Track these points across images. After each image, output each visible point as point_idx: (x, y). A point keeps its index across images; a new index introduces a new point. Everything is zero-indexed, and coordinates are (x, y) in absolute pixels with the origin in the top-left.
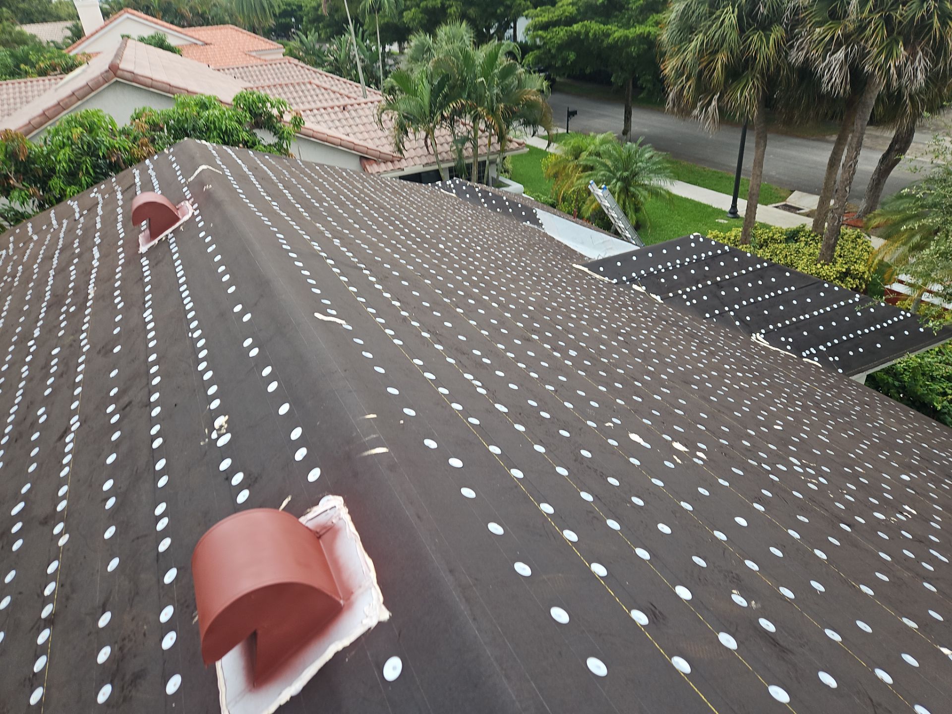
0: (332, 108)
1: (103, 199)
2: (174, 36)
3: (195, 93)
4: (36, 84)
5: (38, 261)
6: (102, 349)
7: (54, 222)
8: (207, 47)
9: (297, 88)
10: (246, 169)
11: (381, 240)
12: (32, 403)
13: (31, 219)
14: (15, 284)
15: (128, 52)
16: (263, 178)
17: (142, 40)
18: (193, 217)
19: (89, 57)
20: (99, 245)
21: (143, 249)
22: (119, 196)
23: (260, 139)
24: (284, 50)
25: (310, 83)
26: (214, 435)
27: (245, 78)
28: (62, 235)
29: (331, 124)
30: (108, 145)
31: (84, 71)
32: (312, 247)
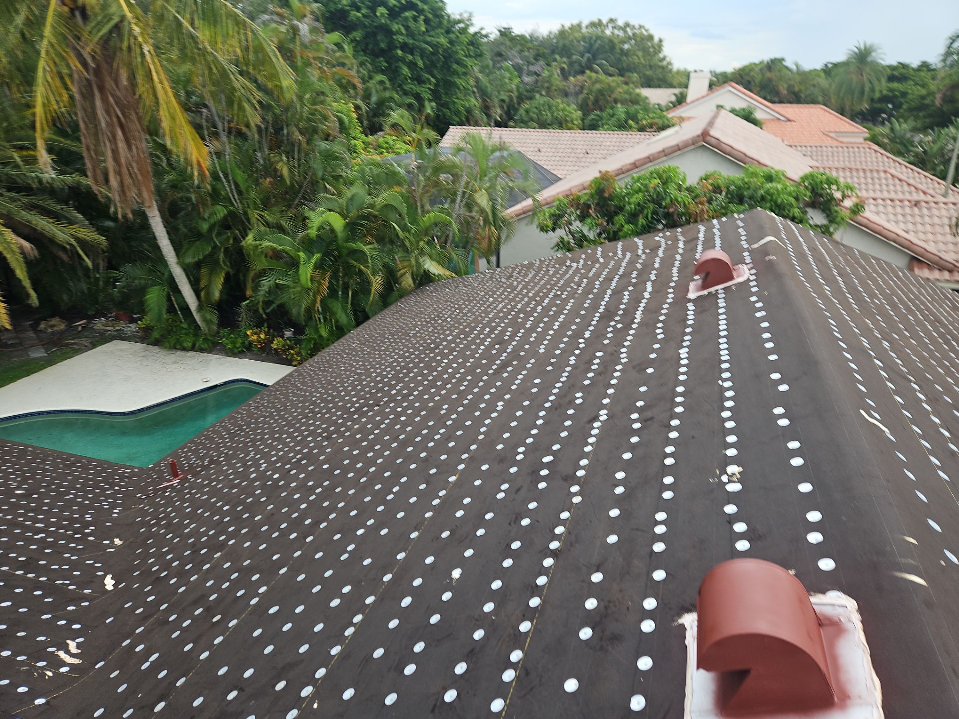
0: (901, 201)
1: (666, 244)
2: (762, 110)
3: (766, 166)
4: (634, 137)
5: (601, 279)
6: (638, 366)
7: (620, 252)
8: (789, 123)
9: (868, 174)
10: (806, 248)
11: (933, 357)
12: (573, 386)
13: (603, 245)
14: (579, 292)
15: (719, 122)
16: (819, 260)
17: (733, 111)
18: (749, 280)
19: (682, 119)
20: (653, 281)
21: (692, 295)
22: (681, 245)
23: (809, 217)
24: (867, 135)
25: (885, 172)
26: (725, 478)
27: (814, 158)
28: (624, 264)
29: (892, 217)
30: (673, 197)
31: (677, 132)
32: (860, 341)
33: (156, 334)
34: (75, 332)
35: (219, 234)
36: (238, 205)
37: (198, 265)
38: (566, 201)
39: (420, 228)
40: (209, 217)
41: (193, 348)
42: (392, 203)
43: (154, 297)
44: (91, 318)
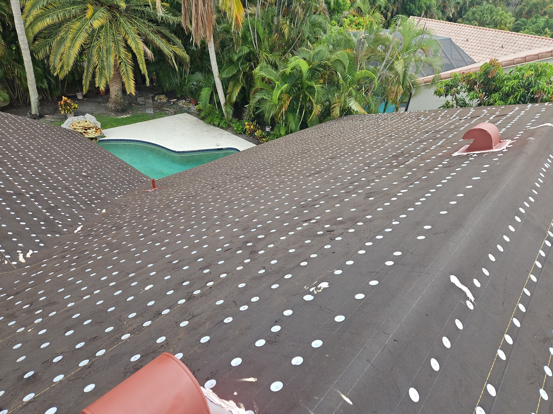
6: (370, 193)
7: (454, 116)
22: (492, 118)
28: (446, 124)
30: (540, 87)
33: (203, 114)
34: (170, 105)
35: (242, 64)
36: (256, 47)
37: (229, 80)
38: (460, 77)
39: (354, 79)
40: (239, 52)
41: (218, 126)
42: (341, 59)
43: (205, 93)
44: (179, 99)
